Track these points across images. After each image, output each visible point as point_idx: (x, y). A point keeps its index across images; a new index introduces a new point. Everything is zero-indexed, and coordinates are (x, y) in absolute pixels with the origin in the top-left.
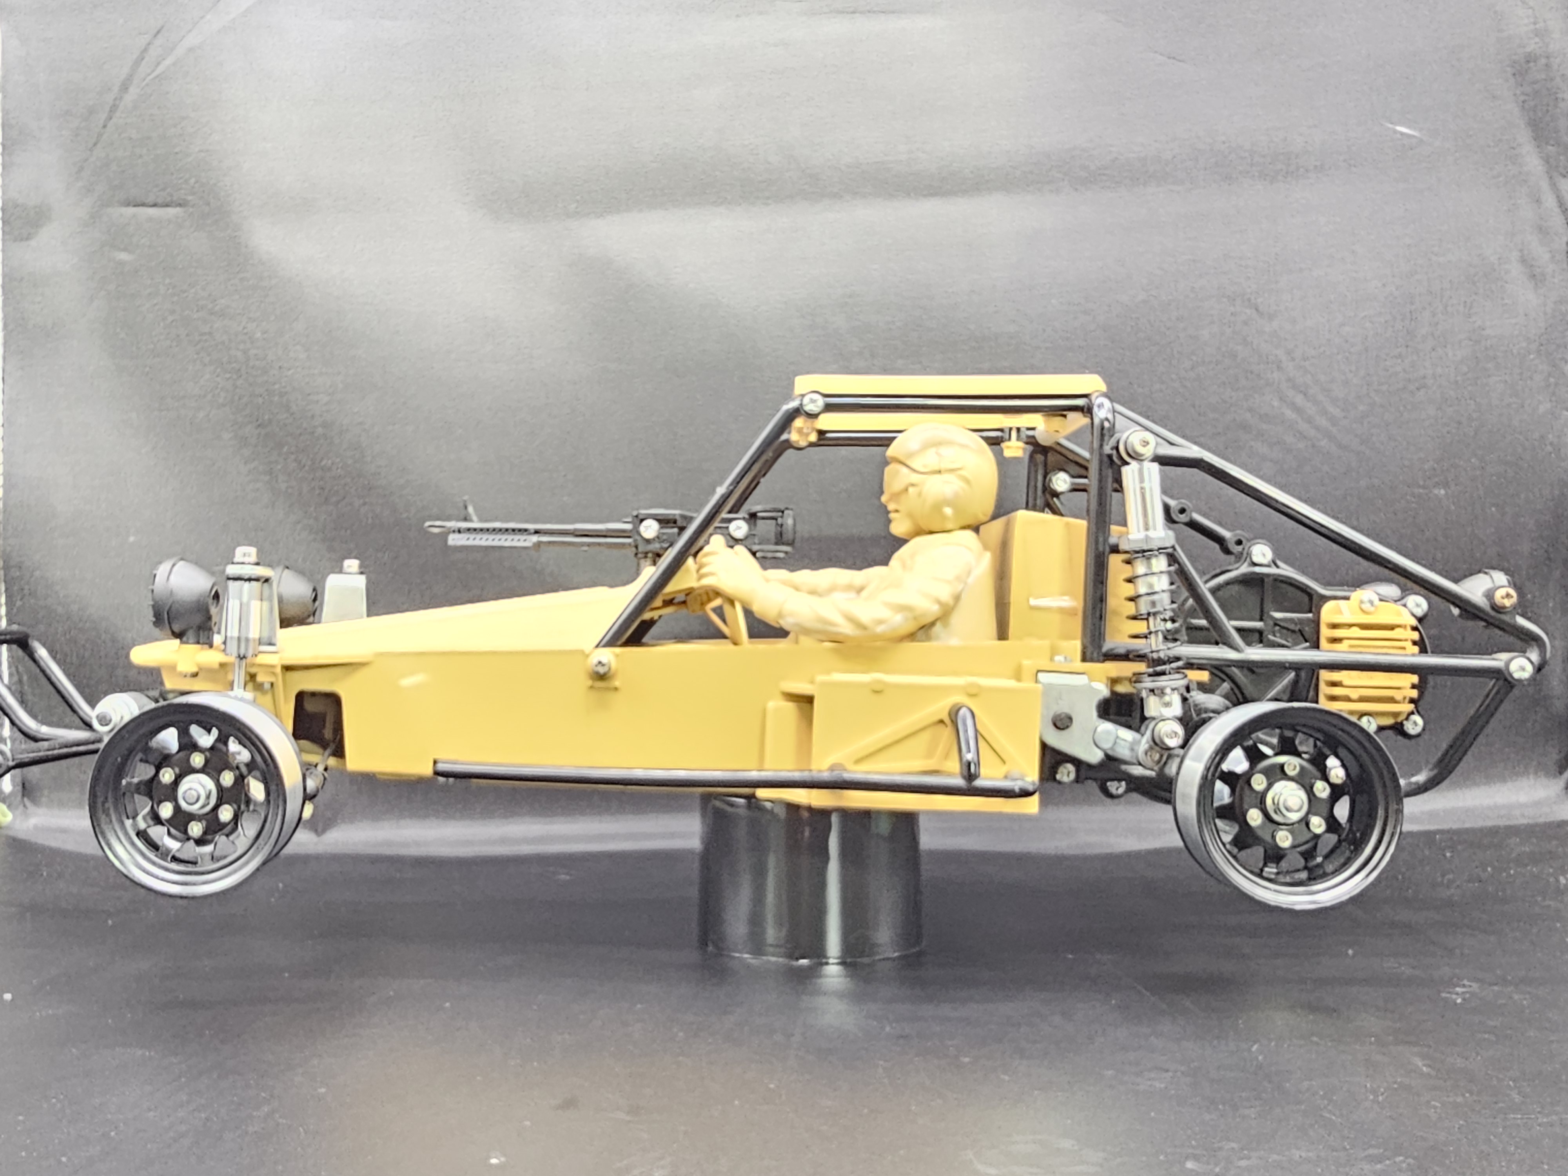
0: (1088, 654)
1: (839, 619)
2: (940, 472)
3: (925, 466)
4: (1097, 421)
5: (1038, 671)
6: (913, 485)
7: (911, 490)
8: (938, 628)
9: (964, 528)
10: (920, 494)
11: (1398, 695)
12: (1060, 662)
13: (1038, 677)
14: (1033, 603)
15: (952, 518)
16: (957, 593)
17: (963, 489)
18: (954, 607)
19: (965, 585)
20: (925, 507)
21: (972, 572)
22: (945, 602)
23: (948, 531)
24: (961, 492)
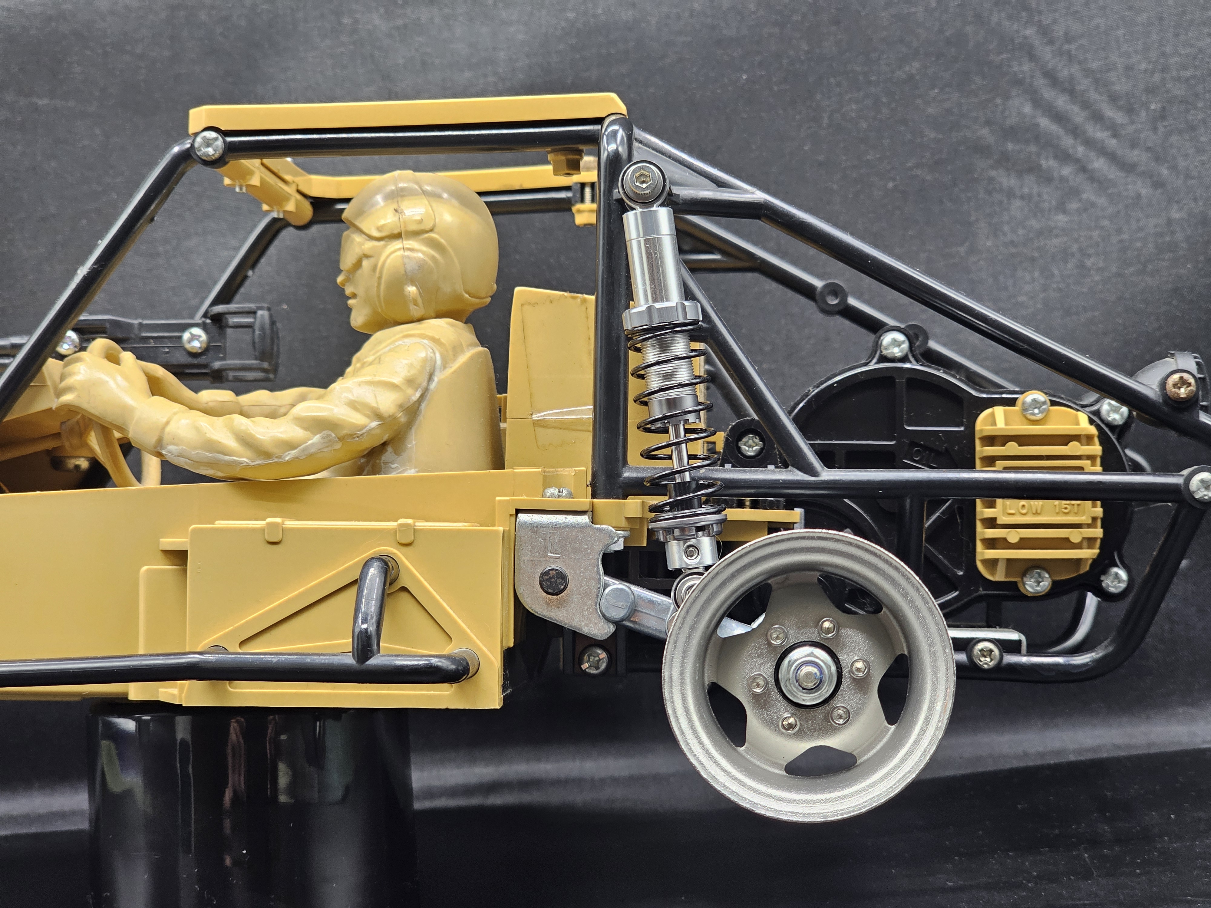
0: (600, 484)
1: (231, 443)
2: (398, 236)
5: (518, 511)
9: (439, 315)
11: (1075, 536)
12: (553, 495)
13: (518, 520)
14: (535, 417)
15: (420, 300)
16: (410, 404)
17: (433, 258)
18: (409, 424)
19: (426, 391)
20: (382, 287)
21: (437, 373)
22: (393, 418)
23: (420, 320)
24: (430, 262)
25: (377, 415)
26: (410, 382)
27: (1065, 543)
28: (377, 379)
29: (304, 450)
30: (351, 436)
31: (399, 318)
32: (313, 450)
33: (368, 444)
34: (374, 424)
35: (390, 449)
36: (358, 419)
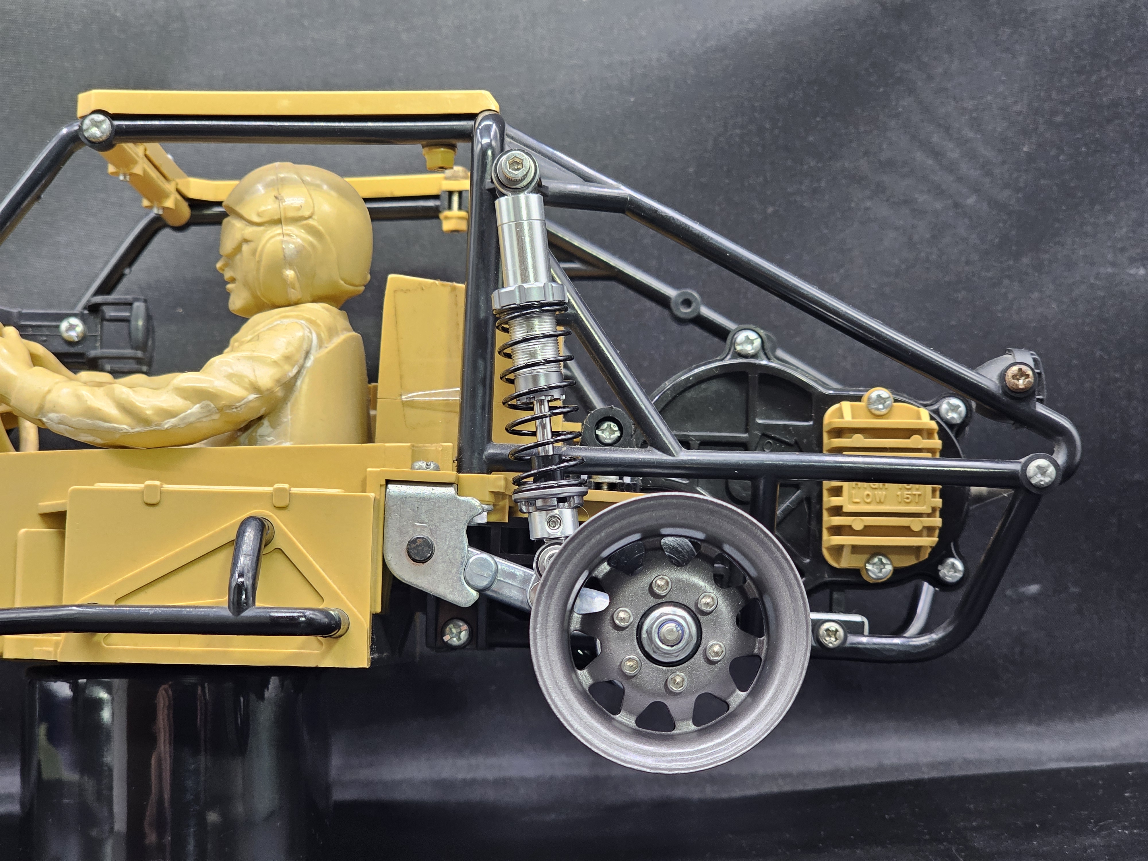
0: (465, 459)
2: (278, 222)
3: (259, 215)
4: (477, 149)
5: (388, 482)
6: (246, 241)
7: (245, 248)
8: (265, 428)
9: (316, 298)
10: (254, 252)
11: (916, 524)
12: (420, 468)
13: (388, 490)
14: (404, 398)
15: (297, 285)
16: (287, 380)
17: (311, 244)
18: (285, 399)
19: (302, 367)
20: (262, 270)
21: (313, 351)
22: (270, 391)
23: (296, 303)
24: (309, 248)
25: (256, 388)
26: (287, 358)
27: (906, 531)
28: (256, 354)
29: (184, 419)
30: (230, 407)
31: (277, 301)
32: (192, 419)
33: (246, 415)
34: (253, 396)
35: (266, 422)
36: (236, 391)
